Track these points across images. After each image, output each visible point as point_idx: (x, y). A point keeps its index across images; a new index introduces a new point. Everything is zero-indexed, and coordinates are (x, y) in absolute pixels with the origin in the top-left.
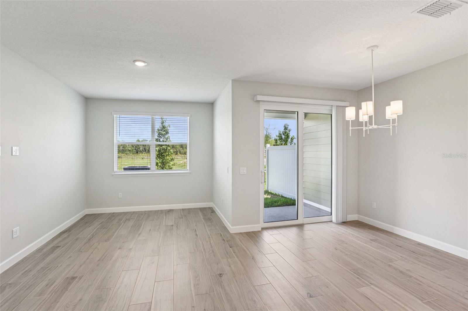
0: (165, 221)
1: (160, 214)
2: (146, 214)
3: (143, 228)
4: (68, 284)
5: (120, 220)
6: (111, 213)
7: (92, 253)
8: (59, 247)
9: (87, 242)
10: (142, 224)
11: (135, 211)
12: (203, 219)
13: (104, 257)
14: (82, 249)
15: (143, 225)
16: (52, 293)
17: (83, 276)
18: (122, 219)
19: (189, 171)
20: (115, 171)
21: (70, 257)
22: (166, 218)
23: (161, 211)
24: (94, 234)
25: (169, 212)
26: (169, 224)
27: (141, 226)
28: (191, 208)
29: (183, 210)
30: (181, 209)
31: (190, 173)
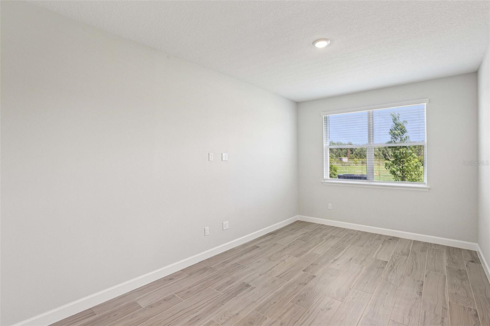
0: (378, 252)
1: (376, 240)
2: (358, 234)
3: (343, 254)
4: (240, 290)
5: (325, 235)
6: (320, 224)
7: (277, 265)
8: (258, 247)
9: (281, 251)
10: (346, 247)
11: (346, 228)
12: (445, 268)
13: (284, 274)
14: (273, 257)
15: (345, 250)
16: (226, 293)
17: (255, 288)
18: (327, 235)
19: (427, 186)
20: (325, 178)
21: (259, 262)
22: (381, 248)
23: (381, 236)
24: (292, 244)
25: (390, 241)
26: (382, 259)
27: (343, 250)
28: (431, 244)
29: (416, 242)
30: (411, 240)
31: (429, 189)
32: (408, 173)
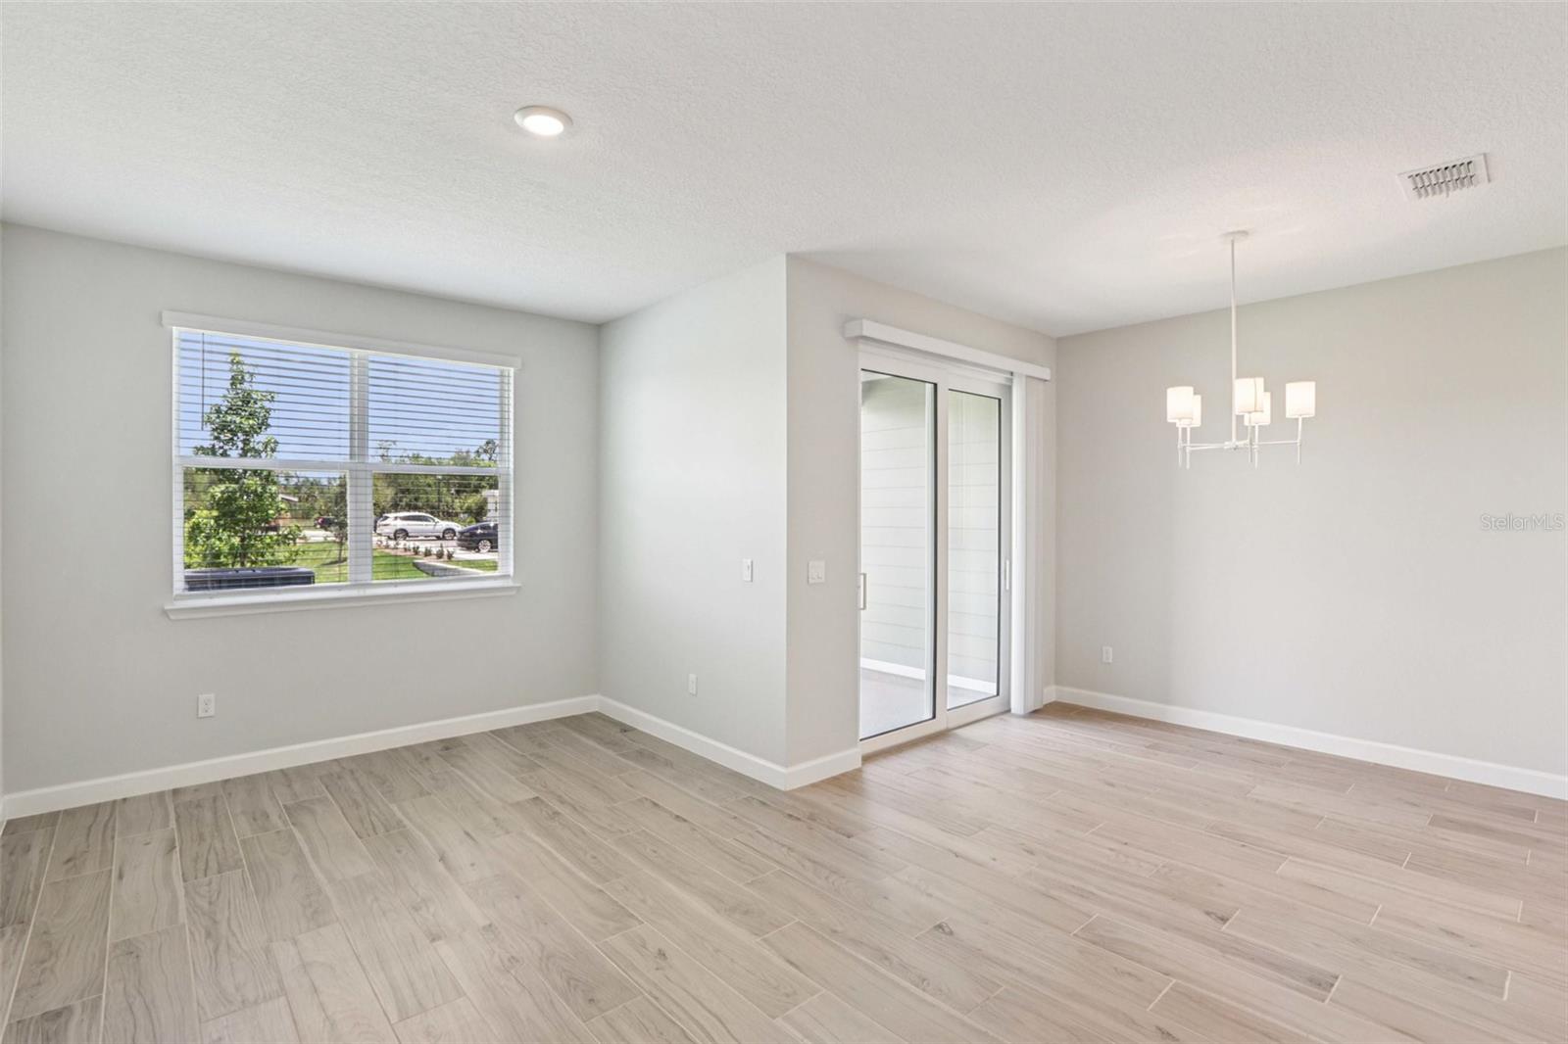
19: (514, 580)
20: (176, 593)
30: (485, 734)
31: (519, 588)
32: (260, 558)
